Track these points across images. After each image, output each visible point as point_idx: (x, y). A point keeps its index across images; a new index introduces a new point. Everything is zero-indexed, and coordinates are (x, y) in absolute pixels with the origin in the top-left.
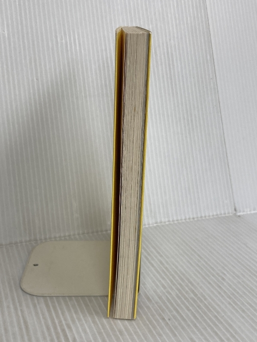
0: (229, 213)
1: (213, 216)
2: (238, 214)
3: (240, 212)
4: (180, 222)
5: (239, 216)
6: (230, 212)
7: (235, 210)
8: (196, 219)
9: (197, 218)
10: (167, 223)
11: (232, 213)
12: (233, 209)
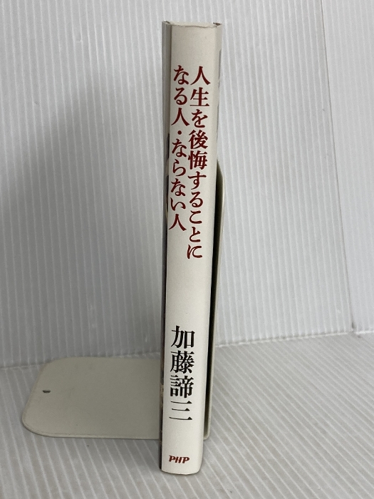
0: (342, 331)
1: (316, 334)
2: (358, 333)
3: (360, 330)
4: (262, 342)
5: (359, 337)
6: (345, 328)
7: (353, 326)
8: (288, 339)
9: (291, 337)
10: (241, 343)
11: (346, 332)
12: (350, 324)
